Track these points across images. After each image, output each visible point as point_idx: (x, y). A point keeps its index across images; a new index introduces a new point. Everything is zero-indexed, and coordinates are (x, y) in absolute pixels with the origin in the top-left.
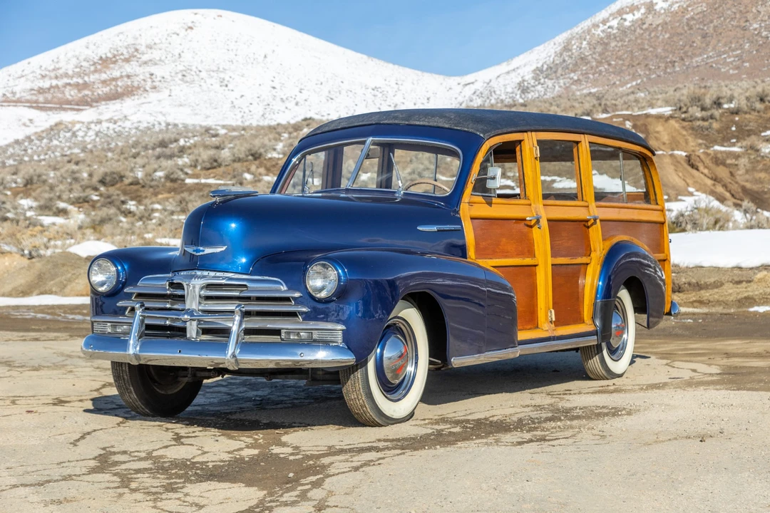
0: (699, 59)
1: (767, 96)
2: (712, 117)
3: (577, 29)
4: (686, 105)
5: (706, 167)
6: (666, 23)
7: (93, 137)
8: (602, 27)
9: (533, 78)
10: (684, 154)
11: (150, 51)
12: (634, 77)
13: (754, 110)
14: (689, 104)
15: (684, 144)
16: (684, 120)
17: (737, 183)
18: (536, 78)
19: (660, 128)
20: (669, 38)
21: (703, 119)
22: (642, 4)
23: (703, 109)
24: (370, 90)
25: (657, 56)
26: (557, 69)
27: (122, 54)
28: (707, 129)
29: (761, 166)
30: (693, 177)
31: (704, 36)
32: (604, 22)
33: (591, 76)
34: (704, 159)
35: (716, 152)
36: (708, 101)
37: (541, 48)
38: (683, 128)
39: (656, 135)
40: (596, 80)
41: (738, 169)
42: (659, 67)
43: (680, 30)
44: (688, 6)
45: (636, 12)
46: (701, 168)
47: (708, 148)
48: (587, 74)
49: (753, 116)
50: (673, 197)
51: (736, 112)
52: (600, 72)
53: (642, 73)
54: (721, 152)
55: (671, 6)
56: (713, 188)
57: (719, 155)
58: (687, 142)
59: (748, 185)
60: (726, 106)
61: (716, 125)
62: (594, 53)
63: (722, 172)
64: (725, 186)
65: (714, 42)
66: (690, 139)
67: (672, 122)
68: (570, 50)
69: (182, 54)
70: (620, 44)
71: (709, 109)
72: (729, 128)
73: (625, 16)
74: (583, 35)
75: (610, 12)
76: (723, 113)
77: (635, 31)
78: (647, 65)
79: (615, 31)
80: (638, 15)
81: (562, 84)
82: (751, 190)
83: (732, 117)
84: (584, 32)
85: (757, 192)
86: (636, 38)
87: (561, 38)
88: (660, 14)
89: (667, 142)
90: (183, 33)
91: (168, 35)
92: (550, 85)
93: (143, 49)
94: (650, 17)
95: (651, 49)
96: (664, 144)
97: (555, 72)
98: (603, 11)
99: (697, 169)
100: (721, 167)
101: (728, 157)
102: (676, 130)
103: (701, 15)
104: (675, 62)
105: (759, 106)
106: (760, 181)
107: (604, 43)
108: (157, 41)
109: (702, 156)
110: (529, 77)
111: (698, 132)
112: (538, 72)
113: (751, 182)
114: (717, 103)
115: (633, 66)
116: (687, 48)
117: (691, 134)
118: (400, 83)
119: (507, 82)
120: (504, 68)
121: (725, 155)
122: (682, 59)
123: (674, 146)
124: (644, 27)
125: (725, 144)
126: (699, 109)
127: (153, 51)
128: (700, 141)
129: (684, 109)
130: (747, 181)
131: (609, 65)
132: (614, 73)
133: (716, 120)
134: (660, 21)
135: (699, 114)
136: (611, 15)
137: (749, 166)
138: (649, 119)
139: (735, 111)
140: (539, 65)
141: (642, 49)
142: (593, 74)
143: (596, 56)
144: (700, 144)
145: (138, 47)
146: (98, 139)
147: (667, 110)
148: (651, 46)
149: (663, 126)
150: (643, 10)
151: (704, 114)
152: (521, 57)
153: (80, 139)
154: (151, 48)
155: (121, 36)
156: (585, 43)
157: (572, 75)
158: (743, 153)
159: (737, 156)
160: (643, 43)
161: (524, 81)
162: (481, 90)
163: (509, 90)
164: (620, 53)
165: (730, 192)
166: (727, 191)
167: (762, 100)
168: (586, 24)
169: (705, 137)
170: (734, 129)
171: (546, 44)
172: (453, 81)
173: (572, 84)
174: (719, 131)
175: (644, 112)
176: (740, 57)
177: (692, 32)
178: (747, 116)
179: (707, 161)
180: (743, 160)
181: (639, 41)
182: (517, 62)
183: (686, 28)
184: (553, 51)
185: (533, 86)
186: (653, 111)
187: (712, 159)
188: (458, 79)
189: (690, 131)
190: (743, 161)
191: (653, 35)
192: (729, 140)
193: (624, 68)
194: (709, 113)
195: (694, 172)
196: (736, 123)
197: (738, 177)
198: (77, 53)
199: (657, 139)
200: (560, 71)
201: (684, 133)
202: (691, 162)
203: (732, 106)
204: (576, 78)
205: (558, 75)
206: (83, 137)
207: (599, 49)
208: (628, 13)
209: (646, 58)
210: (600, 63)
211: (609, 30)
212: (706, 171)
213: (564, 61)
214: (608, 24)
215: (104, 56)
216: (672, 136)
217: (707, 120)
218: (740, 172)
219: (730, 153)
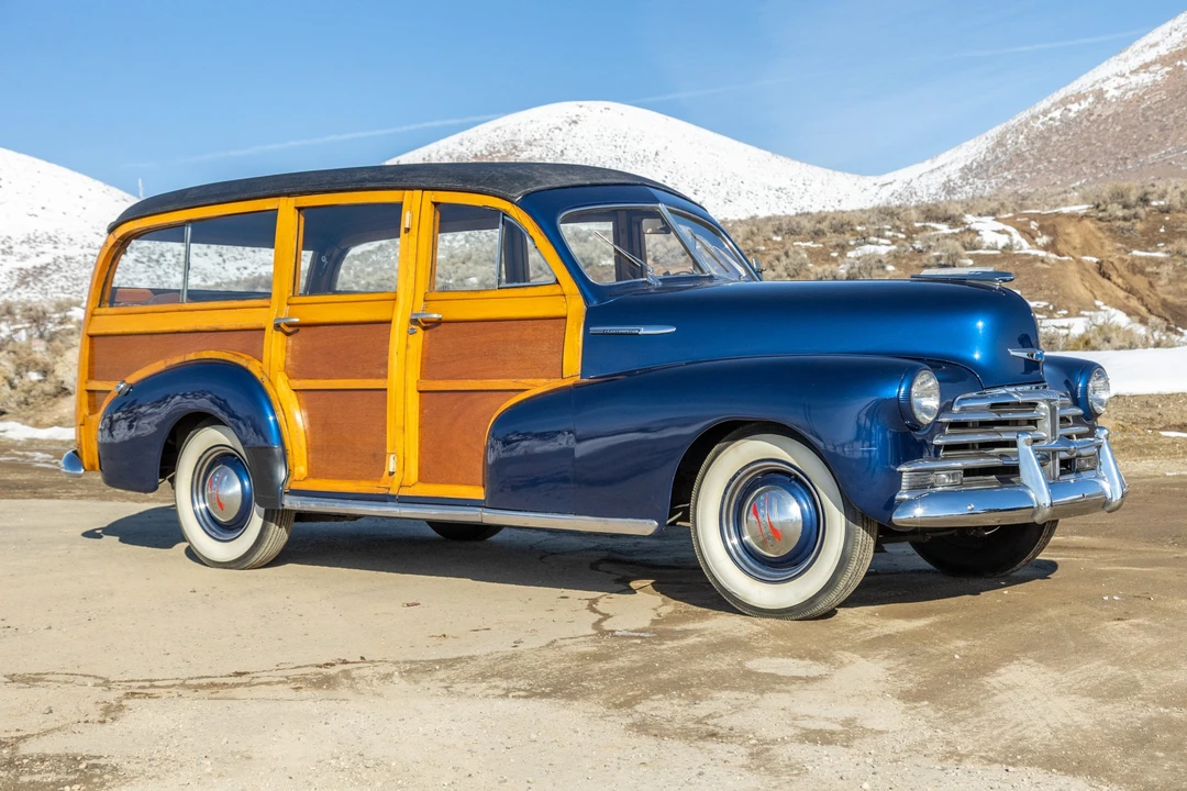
0: (1155, 155)
3: (1013, 122)
4: (1105, 202)
5: (1120, 276)
6: (1118, 114)
7: (463, 242)
8: (1042, 119)
9: (960, 177)
10: (1095, 260)
11: (529, 148)
12: (1078, 176)
14: (1108, 200)
15: (1099, 249)
16: (1100, 219)
17: (1156, 295)
18: (964, 178)
19: (1071, 229)
20: (1120, 131)
21: (1125, 219)
22: (1089, 92)
23: (1125, 206)
24: (774, 191)
25: (1106, 152)
26: (989, 167)
27: (499, 151)
28: (1129, 231)
30: (1103, 287)
31: (1162, 129)
32: (1045, 113)
33: (1028, 175)
34: (1118, 267)
35: (1135, 258)
36: (1133, 198)
37: (971, 143)
38: (1100, 229)
39: (1067, 238)
40: (1033, 180)
41: (1160, 279)
42: (1108, 165)
43: (1134, 122)
44: (1144, 94)
45: (1082, 102)
46: (1114, 277)
47: (1127, 252)
48: (1023, 172)
50: (1074, 311)
51: (1166, 210)
52: (1039, 171)
53: (1088, 172)
54: (1140, 258)
55: (1124, 94)
56: (1125, 301)
57: (1137, 262)
58: (1102, 247)
59: (1170, 298)
60: (1154, 203)
61: (1139, 226)
62: (1032, 149)
63: (1140, 282)
64: (1141, 299)
65: (1173, 135)
66: (1107, 242)
67: (1087, 222)
68: (1005, 146)
69: (565, 152)
70: (1063, 138)
71: (1134, 207)
72: (1156, 229)
73: (1069, 106)
74: (1020, 128)
75: (1052, 101)
76: (1151, 211)
77: (1081, 123)
78: (1093, 162)
79: (1057, 124)
80: (1085, 105)
81: (994, 185)
82: (1172, 304)
83: (1161, 216)
84: (1021, 124)
85: (1180, 307)
86: (1082, 131)
87: (994, 132)
88: (1111, 104)
89: (1078, 246)
90: (566, 128)
91: (550, 130)
92: (980, 186)
93: (522, 145)
94: (1099, 106)
95: (1099, 144)
96: (1075, 248)
97: (987, 171)
98: (1045, 101)
99: (1109, 279)
100: (1139, 275)
101: (1148, 264)
102: (1091, 232)
103: (1159, 104)
104: (1126, 158)
107: (1044, 138)
108: (538, 137)
109: (1116, 263)
110: (955, 176)
111: (1117, 234)
112: (967, 171)
113: (1174, 294)
114: (1144, 200)
115: (1077, 164)
116: (1141, 143)
117: (1108, 237)
118: (807, 183)
119: (930, 182)
120: (927, 165)
121: (1144, 262)
122: (1136, 156)
123: (1087, 250)
124: (1092, 118)
125: (1150, 249)
126: (1120, 207)
127: (533, 147)
128: (1119, 245)
129: (1102, 207)
130: (1169, 293)
131: (1050, 162)
132: (1054, 171)
133: (1141, 220)
134: (1110, 112)
135: (1120, 213)
136: (1053, 105)
137: (1173, 275)
138: (1059, 219)
139: (1165, 208)
140: (968, 163)
141: (1089, 144)
142: (1031, 173)
143: (1035, 152)
144: (1119, 249)
145: (516, 144)
146: (467, 245)
147: (1082, 208)
148: (1100, 141)
149: (1075, 226)
150: (1091, 100)
151: (1127, 212)
152: (948, 153)
153: (447, 244)
154: (531, 145)
155: (498, 132)
156: (1021, 137)
157: (1006, 174)
158: (1167, 259)
159: (1159, 263)
160: (1089, 138)
161: (949, 181)
162: (900, 191)
163: (933, 191)
164: (1063, 149)
165: (1146, 306)
166: (1143, 305)
168: (1024, 115)
169: (1125, 241)
170: (1162, 230)
171: (977, 139)
172: (868, 181)
173: (1006, 184)
174: (1143, 234)
175: (1056, 211)
177: (1148, 124)
178: (1181, 215)
179: (1123, 269)
180: (1166, 268)
181: (1085, 135)
182: (942, 159)
183: (1141, 119)
184: (985, 147)
185: (960, 187)
186: (1065, 210)
187: (1128, 267)
188: (874, 179)
189: (1108, 234)
190: (1166, 270)
191: (1101, 128)
192: (1155, 243)
193: (1067, 166)
194: (1132, 211)
195: (1105, 281)
196: (1166, 225)
197: (1158, 288)
198: (450, 150)
199: (1066, 242)
200: (991, 170)
201: (1100, 235)
202: (1102, 271)
203: (1162, 203)
204: (1010, 177)
205: (990, 174)
206: (450, 242)
207: (1038, 144)
208: (1072, 103)
209: (1092, 154)
210: (1039, 160)
211: (1051, 122)
212: (1120, 281)
213: (997, 158)
214: (1049, 116)
215: (479, 154)
216: (1085, 240)
217: (1129, 220)
218: (1162, 282)
219: (1152, 259)
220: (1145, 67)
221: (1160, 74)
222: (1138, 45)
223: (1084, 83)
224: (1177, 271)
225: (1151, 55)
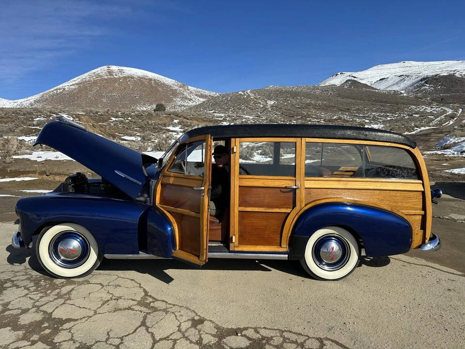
2: (96, 116)
3: (45, 92)
6: (68, 93)
10: (92, 124)
15: (91, 122)
16: (89, 116)
20: (69, 97)
22: (62, 88)
25: (66, 100)
26: (40, 101)
28: (95, 119)
29: (112, 128)
31: (78, 97)
32: (52, 91)
36: (94, 112)
38: (90, 118)
39: (83, 119)
41: (106, 129)
43: (71, 95)
44: (73, 90)
45: (60, 90)
47: (97, 123)
48: (48, 103)
49: (106, 116)
51: (101, 115)
54: (101, 124)
55: (69, 89)
60: (99, 114)
61: (97, 118)
65: (80, 99)
67: (86, 116)
68: (44, 97)
70: (57, 97)
72: (100, 119)
75: (54, 89)
77: (60, 94)
79: (55, 94)
86: (61, 96)
87: (41, 94)
92: (39, 105)
94: (64, 91)
100: (102, 128)
102: (87, 118)
103: (77, 92)
106: (112, 132)
109: (96, 125)
110: (33, 102)
111: (93, 119)
112: (35, 101)
114: (97, 113)
116: (73, 99)
119: (27, 103)
120: (25, 99)
123: (89, 122)
124: (63, 93)
126: (92, 114)
129: (88, 113)
131: (54, 101)
137: (109, 128)
138: (80, 115)
143: (51, 99)
144: (95, 122)
147: (83, 113)
149: (83, 117)
150: (62, 90)
151: (94, 115)
156: (47, 96)
157: (44, 103)
159: (106, 126)
161: (31, 103)
162: (19, 104)
163: (27, 105)
164: (57, 99)
167: (107, 113)
168: (48, 91)
170: (102, 119)
171: (37, 95)
172: (11, 101)
175: (77, 113)
176: (86, 103)
178: (104, 116)
182: (29, 98)
183: (73, 95)
184: (39, 97)
185: (34, 104)
186: (80, 113)
187: (99, 126)
188: (12, 101)
190: (107, 127)
191: (65, 95)
193: (58, 102)
202: (94, 126)
207: (51, 97)
208: (58, 90)
209: (63, 101)
210: (52, 101)
213: (42, 99)
219: (104, 125)
220: (73, 85)
221: (77, 86)
222: (72, 80)
223: (60, 86)
225: (74, 83)
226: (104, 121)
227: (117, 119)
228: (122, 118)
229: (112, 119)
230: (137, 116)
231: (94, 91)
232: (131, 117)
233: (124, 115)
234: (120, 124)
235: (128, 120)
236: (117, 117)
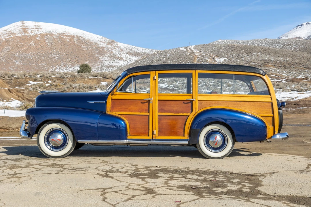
1: (25, 75)
2: (12, 79)
5: (15, 93)
10: (7, 89)
13: (23, 78)
16: (4, 80)
17: (25, 97)
21: (9, 80)
28: (11, 83)
29: (30, 93)
30: (12, 95)
35: (17, 89)
36: (10, 75)
38: (4, 82)
46: (13, 93)
47: (13, 87)
49: (23, 80)
50: (8, 100)
51: (18, 78)
56: (18, 98)
57: (18, 90)
59: (28, 98)
60: (15, 77)
61: (13, 82)
63: (20, 94)
66: (6, 85)
71: (11, 77)
72: (17, 83)
82: (29, 99)
83: (17, 80)
105: (24, 77)
106: (31, 97)
109: (13, 90)
111: (8, 83)
128: (10, 86)
129: (3, 77)
130: (27, 97)
151: (9, 78)
159: (24, 90)
166: (22, 99)
167: (24, 76)
178: (21, 80)
179: (15, 91)
189: (6, 83)
190: (26, 91)
201: (4, 83)
202: (10, 91)
212: (15, 94)
217: (10, 80)
218: (25, 94)
219: (21, 89)
224: (27, 92)
226: (21, 85)
227: (35, 83)
228: (42, 81)
229: (29, 83)
230: (59, 78)
231: (6, 52)
232: (52, 79)
233: (44, 78)
234: (40, 88)
235: (48, 83)
236: (35, 80)
